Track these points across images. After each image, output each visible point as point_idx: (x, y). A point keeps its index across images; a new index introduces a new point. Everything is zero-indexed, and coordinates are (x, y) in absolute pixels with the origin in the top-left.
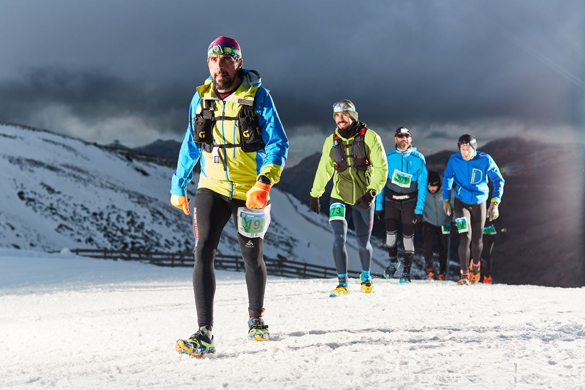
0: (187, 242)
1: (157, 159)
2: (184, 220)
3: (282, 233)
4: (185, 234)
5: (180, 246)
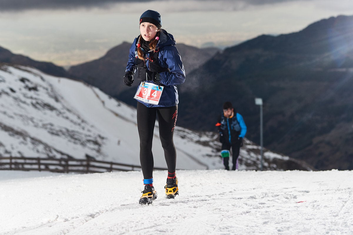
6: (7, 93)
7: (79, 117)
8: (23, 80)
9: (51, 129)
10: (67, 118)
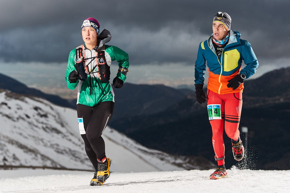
0: (5, 159)
4: (4, 152)
6: (23, 119)
8: (36, 108)
9: (57, 149)
10: (70, 140)
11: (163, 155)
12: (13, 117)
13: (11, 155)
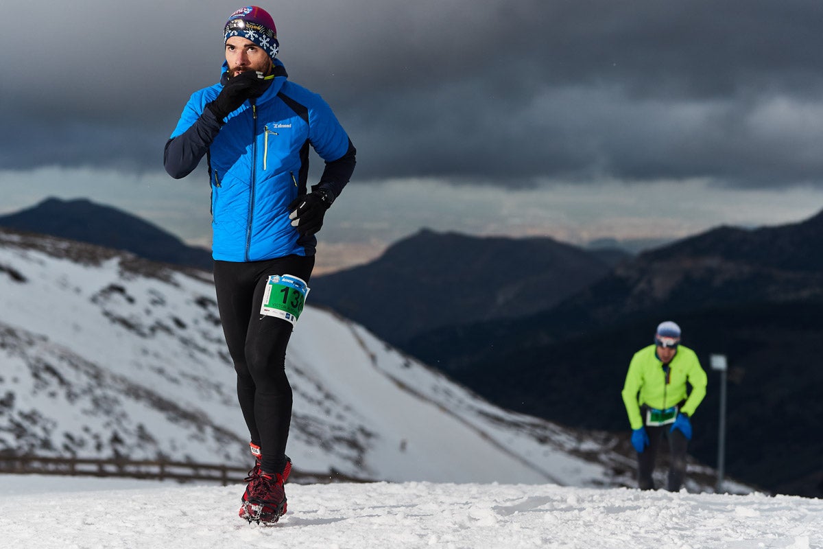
0: (116, 439)
1: (48, 242)
2: (110, 387)
3: (340, 417)
4: (113, 420)
5: (99, 447)
6: (167, 330)
7: (319, 388)
8: (202, 302)
11: (545, 428)
12: (141, 325)
13: (132, 427)
